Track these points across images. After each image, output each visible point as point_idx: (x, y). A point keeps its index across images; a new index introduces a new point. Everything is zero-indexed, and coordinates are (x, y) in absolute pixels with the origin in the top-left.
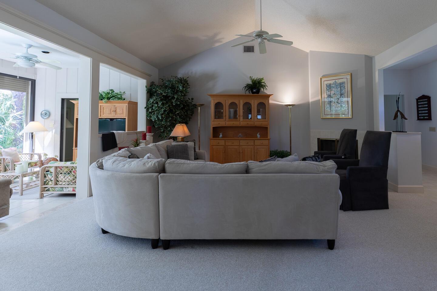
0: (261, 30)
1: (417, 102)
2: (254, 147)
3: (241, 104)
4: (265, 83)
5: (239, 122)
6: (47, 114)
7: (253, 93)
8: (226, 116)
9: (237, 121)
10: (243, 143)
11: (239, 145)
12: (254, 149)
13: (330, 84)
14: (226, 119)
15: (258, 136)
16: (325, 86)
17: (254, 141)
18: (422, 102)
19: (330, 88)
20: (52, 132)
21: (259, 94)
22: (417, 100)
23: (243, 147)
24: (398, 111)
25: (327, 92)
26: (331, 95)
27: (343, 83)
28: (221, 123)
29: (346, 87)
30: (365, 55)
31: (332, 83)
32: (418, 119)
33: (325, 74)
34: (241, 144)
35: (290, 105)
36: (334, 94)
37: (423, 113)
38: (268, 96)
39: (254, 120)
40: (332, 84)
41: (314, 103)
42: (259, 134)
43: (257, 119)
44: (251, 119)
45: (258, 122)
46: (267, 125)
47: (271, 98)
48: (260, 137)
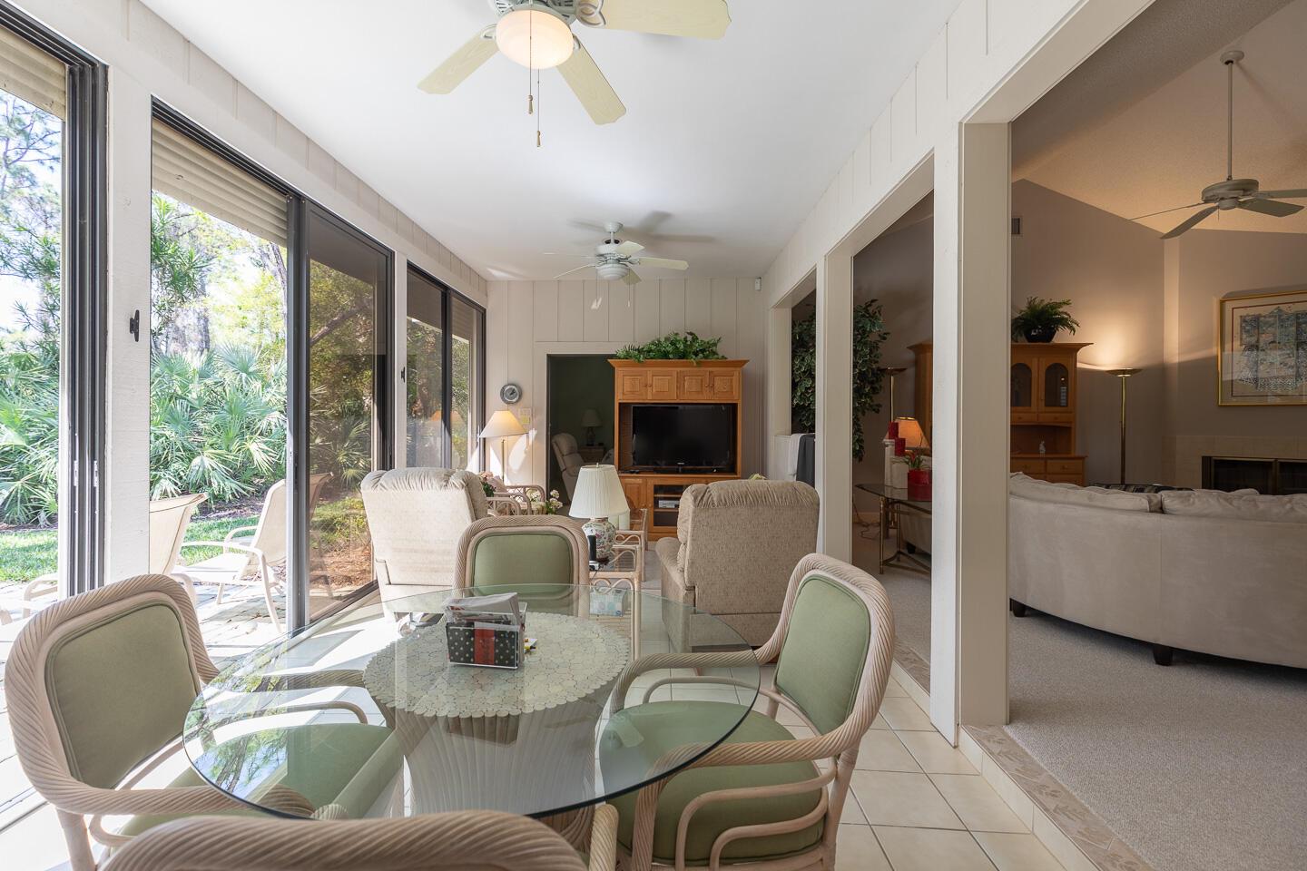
0: (1230, 177)
4: (1068, 315)
6: (512, 394)
7: (1031, 339)
13: (1257, 319)
15: (1042, 448)
16: (1237, 321)
17: (1046, 463)
19: (1257, 327)
20: (528, 437)
21: (1052, 343)
25: (1244, 336)
26: (1262, 344)
31: (1264, 314)
35: (1123, 372)
36: (1273, 342)
38: (1074, 349)
39: (1038, 407)
40: (1265, 317)
41: (1184, 367)
42: (1045, 446)
43: (1046, 405)
44: (1030, 406)
45: (1048, 416)
46: (1071, 422)
47: (1081, 354)
48: (1046, 453)
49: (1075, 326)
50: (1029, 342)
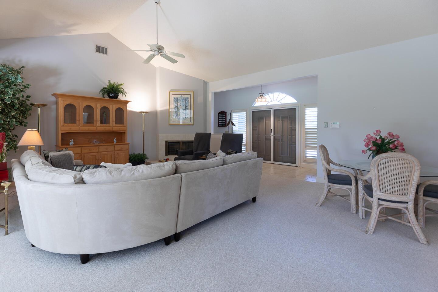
0: (157, 44)
1: (219, 115)
2: (114, 152)
3: (97, 108)
4: (124, 89)
5: (95, 127)
7: (110, 97)
8: (79, 120)
9: (94, 126)
10: (102, 149)
11: (99, 152)
12: (114, 154)
13: (177, 98)
14: (80, 123)
15: (115, 141)
16: (173, 98)
17: (115, 146)
18: (222, 115)
19: (177, 101)
21: (118, 99)
22: (219, 113)
23: (103, 153)
24: (230, 121)
25: (174, 103)
26: (178, 106)
27: (188, 98)
28: (74, 128)
29: (190, 102)
30: (203, 80)
31: (179, 97)
32: (219, 126)
33: (172, 89)
34: (100, 150)
35: (144, 112)
36: (181, 106)
37: (222, 122)
38: (126, 103)
39: (112, 125)
42: (116, 139)
43: (115, 124)
44: (109, 124)
45: (116, 128)
46: (125, 130)
47: (128, 104)
48: (117, 142)
49: (125, 94)
50: (109, 98)
